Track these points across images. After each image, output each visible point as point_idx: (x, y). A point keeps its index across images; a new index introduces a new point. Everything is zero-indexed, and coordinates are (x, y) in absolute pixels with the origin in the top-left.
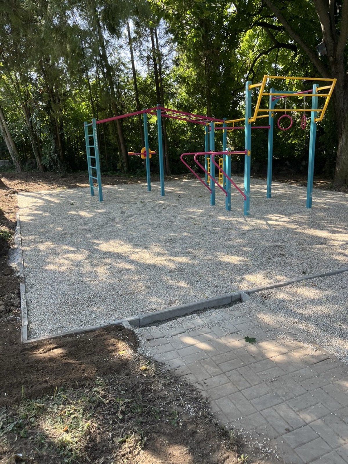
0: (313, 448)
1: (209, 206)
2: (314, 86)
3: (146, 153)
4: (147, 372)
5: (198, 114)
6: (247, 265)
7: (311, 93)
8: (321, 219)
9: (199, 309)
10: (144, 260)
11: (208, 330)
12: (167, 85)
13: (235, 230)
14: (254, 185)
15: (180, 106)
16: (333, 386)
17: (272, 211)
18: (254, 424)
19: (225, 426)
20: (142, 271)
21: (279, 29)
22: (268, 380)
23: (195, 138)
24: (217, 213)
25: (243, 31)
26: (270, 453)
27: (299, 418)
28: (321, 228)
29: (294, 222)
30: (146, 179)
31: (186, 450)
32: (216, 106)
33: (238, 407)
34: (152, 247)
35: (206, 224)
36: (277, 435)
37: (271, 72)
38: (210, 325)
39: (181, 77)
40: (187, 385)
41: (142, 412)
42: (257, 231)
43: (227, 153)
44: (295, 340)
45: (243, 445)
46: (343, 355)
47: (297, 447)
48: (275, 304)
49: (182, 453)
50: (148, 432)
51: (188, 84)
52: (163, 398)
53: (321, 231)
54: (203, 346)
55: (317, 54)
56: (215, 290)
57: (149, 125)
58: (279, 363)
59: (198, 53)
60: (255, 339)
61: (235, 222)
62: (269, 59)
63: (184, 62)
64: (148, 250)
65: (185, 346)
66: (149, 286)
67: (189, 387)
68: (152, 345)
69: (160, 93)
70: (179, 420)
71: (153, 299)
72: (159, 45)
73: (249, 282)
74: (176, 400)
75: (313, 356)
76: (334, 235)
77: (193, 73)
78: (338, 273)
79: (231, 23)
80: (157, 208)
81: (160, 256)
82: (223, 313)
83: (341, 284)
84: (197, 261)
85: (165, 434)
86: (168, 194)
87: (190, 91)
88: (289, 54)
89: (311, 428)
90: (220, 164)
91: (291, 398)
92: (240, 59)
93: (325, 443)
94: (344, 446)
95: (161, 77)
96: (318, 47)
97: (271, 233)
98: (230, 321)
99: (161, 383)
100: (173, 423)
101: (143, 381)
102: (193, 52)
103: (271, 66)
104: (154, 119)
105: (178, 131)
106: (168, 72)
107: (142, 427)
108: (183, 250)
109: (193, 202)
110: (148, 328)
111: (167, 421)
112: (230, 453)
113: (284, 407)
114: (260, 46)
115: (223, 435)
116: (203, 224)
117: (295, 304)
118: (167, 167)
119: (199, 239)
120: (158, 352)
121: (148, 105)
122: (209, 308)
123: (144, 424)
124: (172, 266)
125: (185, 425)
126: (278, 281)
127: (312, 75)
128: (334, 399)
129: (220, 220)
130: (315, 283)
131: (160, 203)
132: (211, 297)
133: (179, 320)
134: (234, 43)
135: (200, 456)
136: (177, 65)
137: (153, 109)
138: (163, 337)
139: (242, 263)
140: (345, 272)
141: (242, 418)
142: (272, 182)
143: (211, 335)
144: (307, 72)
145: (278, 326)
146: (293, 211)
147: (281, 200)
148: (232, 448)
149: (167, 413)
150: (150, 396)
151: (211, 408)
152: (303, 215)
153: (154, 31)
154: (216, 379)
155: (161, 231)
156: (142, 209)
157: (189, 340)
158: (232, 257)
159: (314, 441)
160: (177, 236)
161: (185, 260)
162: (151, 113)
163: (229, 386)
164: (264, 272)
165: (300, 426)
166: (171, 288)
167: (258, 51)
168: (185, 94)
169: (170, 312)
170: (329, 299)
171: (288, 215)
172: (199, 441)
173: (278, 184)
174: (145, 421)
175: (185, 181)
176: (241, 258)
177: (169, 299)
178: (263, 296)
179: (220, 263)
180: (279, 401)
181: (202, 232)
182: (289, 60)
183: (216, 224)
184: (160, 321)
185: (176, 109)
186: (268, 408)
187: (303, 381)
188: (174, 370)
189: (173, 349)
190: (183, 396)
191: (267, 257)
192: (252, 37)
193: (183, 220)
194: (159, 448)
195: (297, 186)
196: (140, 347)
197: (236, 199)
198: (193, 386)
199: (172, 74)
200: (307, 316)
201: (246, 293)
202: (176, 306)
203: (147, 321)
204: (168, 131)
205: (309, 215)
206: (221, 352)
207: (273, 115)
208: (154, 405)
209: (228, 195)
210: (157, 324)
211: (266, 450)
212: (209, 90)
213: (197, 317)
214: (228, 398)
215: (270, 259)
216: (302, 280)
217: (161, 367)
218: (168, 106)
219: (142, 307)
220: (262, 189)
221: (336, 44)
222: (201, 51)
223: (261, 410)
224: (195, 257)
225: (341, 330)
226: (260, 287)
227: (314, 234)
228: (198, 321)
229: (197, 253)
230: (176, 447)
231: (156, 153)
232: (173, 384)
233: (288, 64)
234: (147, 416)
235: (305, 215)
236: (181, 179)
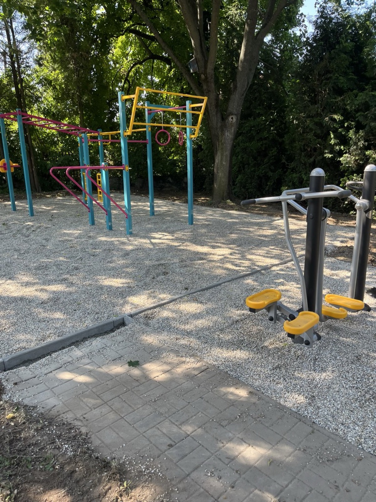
0: (194, 458)
1: (88, 227)
2: (188, 103)
3: (6, 166)
4: (15, 420)
5: (69, 123)
6: (130, 287)
7: (185, 109)
8: (202, 235)
9: (77, 340)
10: (8, 293)
11: (87, 361)
12: (29, 87)
13: (118, 251)
14: (137, 203)
15: (46, 112)
16: (212, 393)
17: (156, 229)
18: (137, 448)
19: (106, 458)
20: (6, 305)
21: (152, 39)
22: (151, 401)
23: (68, 150)
24: (98, 233)
25: (115, 37)
26: (153, 473)
27: (181, 431)
28: (202, 244)
29: (177, 239)
30: (9, 197)
31: (64, 493)
32: (90, 116)
33: (121, 435)
34: (19, 276)
35: (85, 247)
36: (160, 452)
37: (147, 84)
38: (90, 355)
39: (46, 79)
40: (64, 424)
41: (11, 464)
42: (140, 251)
43: (104, 168)
44: (178, 356)
45: (125, 472)
46: (220, 363)
47: (180, 460)
48: (158, 323)
49: (60, 497)
50: (19, 484)
51: (54, 88)
52: (36, 444)
53: (202, 247)
54: (82, 379)
55: (189, 71)
56: (96, 317)
57: (9, 133)
58: (162, 382)
59: (64, 53)
60: (138, 361)
61: (118, 242)
62: (145, 70)
63: (48, 62)
64: (13, 280)
65: (61, 383)
66: (16, 322)
67: (66, 426)
68: (20, 388)
69: (20, 96)
70: (55, 464)
71: (22, 337)
72: (16, 40)
73: (132, 304)
74: (51, 444)
75: (194, 369)
76: (213, 250)
77: (60, 76)
78: (217, 285)
79: (100, 26)
80: (24, 231)
81: (29, 287)
82: (104, 341)
83: (220, 296)
84: (74, 288)
85: (38, 482)
86: (39, 214)
87: (58, 96)
88: (165, 67)
89: (193, 438)
90: (98, 179)
91: (174, 413)
92: (113, 65)
93: (205, 450)
94: (223, 449)
95: (20, 76)
96: (190, 64)
97: (155, 252)
98: (113, 347)
99: (32, 429)
100: (48, 469)
101: (10, 430)
102: (59, 52)
103: (147, 78)
104: (15, 126)
105: (46, 141)
106: (29, 72)
107: (11, 481)
108: (58, 277)
109: (69, 223)
110: (15, 370)
111: (41, 467)
112: (113, 484)
113: (167, 423)
114: (134, 54)
115: (104, 468)
116: (82, 246)
117: (178, 320)
118: (36, 183)
119: (77, 263)
120: (28, 395)
121: (5, 108)
122: (89, 337)
123: (13, 477)
124: (44, 296)
125: (62, 467)
126: (162, 300)
127: (188, 91)
128: (213, 406)
129: (101, 241)
130: (196, 298)
131: (28, 225)
132: (90, 325)
133: (54, 355)
134: (105, 48)
135: (80, 494)
136: (40, 65)
137: (12, 114)
138: (35, 377)
139: (125, 285)
140: (223, 284)
141: (124, 445)
142: (155, 199)
143: (92, 366)
144: (182, 88)
145: (161, 345)
146: (176, 229)
147: (165, 217)
148: (114, 478)
149: (41, 459)
150: (19, 445)
151: (91, 443)
152: (185, 232)
153: (9, 24)
154: (96, 412)
155: (31, 257)
156: (5, 233)
157: (66, 376)
158: (115, 280)
159: (195, 450)
160: (50, 262)
161: (60, 288)
162: (10, 118)
163: (112, 416)
164: (148, 292)
165: (182, 438)
166: (44, 321)
167: (132, 60)
168: (52, 99)
169: (42, 348)
170: (208, 312)
171: (172, 233)
172: (78, 479)
173: (161, 202)
174: (14, 473)
175: (60, 199)
176: (124, 281)
177: (42, 334)
178: (146, 317)
179: (102, 288)
180: (162, 419)
181: (80, 255)
182: (164, 73)
183: (96, 246)
184: (31, 360)
185: (42, 116)
186: (151, 428)
187: (185, 394)
188: (48, 412)
189: (47, 388)
190: (59, 437)
191: (151, 276)
192: (125, 45)
193: (58, 243)
194: (32, 498)
195: (180, 203)
196: (5, 394)
197: (119, 218)
198: (71, 424)
199: (35, 75)
200: (189, 331)
201: (129, 316)
202: (49, 340)
203: (15, 363)
204: (35, 141)
205: (191, 232)
206: (102, 382)
207: (150, 129)
208: (24, 454)
209: (109, 214)
210: (27, 364)
211: (149, 471)
212: (80, 97)
213: (75, 349)
214: (110, 427)
215: (154, 278)
216: (184, 296)
217: (33, 411)
218: (32, 112)
219: (7, 347)
220: (145, 206)
221: (206, 62)
222: (68, 52)
223: (144, 432)
224: (72, 283)
225: (219, 339)
226: (144, 308)
227: (196, 250)
228: (77, 353)
229: (74, 279)
230: (52, 492)
231: (20, 166)
232: (47, 427)
233: (164, 78)
234: (17, 468)
235: (187, 232)
236: (54, 196)
